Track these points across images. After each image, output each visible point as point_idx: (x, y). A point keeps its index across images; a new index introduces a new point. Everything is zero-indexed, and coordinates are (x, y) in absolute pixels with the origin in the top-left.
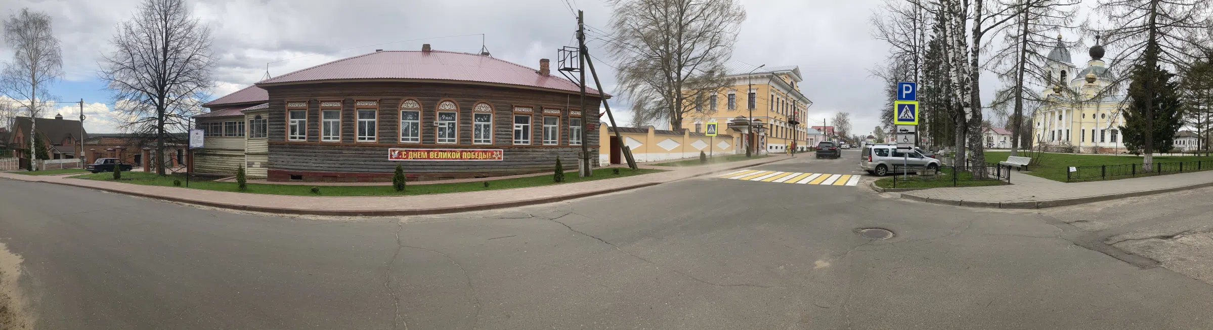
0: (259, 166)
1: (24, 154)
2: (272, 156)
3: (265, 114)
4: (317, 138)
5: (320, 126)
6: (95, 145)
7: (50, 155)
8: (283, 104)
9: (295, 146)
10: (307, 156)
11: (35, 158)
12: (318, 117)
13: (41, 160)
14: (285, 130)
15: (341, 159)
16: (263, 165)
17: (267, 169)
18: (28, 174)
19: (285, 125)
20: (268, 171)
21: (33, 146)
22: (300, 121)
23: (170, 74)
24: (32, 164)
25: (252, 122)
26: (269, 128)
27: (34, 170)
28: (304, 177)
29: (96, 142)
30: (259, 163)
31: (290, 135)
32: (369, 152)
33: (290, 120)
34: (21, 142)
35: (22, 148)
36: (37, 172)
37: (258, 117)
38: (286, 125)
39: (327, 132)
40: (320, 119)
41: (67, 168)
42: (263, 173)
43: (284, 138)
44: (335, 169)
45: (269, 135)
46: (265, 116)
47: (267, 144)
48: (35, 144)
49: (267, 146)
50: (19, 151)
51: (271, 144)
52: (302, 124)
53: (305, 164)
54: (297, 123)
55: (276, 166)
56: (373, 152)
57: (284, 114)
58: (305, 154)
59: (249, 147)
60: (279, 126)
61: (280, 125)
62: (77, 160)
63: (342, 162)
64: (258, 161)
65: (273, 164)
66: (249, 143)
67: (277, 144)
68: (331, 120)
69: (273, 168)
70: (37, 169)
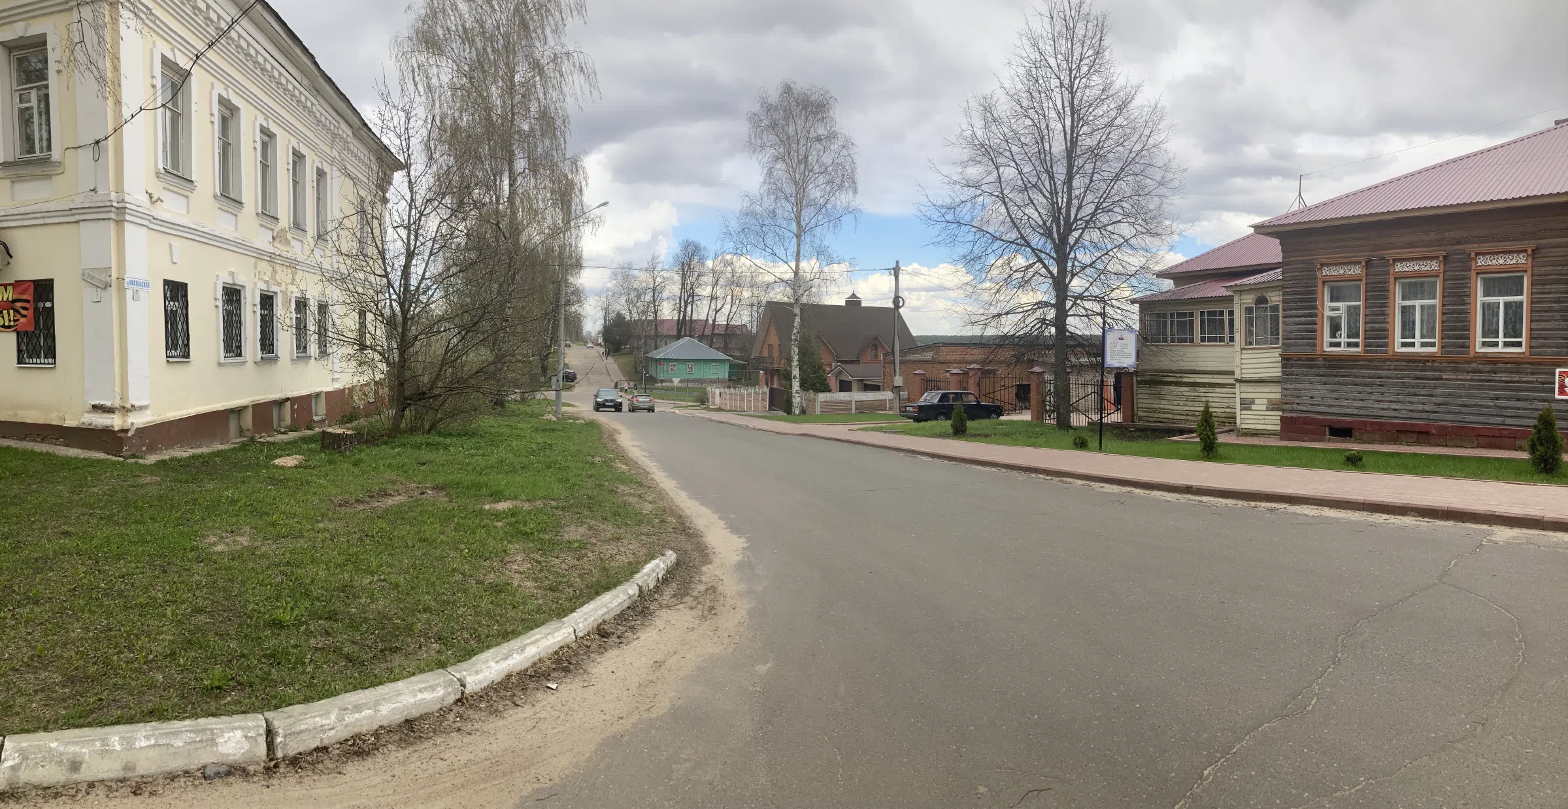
0: (1264, 407)
1: (780, 380)
2: (1288, 386)
3: (1276, 293)
4: (1386, 345)
5: (1391, 316)
6: (926, 362)
7: (833, 383)
8: (1311, 270)
9: (1336, 363)
10: (1365, 385)
11: (798, 388)
12: (1386, 297)
13: (811, 394)
14: (1318, 327)
15: (1439, 391)
16: (1273, 406)
17: (1280, 413)
18: (786, 420)
19: (1315, 315)
20: (1283, 419)
21: (795, 363)
22: (1349, 308)
23: (1079, 208)
24: (794, 400)
25: (1249, 310)
26: (1284, 323)
27: (797, 412)
28: (1356, 433)
29: (928, 356)
30: (1265, 401)
31: (1327, 338)
32: (1504, 377)
33: (1328, 304)
34: (776, 354)
35: (776, 366)
36: (802, 417)
37: (1262, 300)
38: (1319, 315)
39: (1408, 328)
40: (1391, 300)
41: (864, 409)
42: (1271, 422)
43: (1315, 345)
44: (1424, 415)
45: (1283, 339)
46: (1275, 298)
47: (1280, 359)
48: (799, 361)
49: (1280, 365)
50: (771, 373)
51: (1288, 359)
52: (1352, 312)
53: (1358, 404)
54: (1342, 313)
55: (1299, 408)
56: (1516, 377)
57: (1314, 293)
58: (1358, 380)
59: (1243, 366)
60: (1303, 319)
61: (1305, 316)
62: (887, 395)
63: (1440, 400)
64: (1263, 396)
65: (1293, 403)
66: (1244, 356)
67: (1299, 360)
68: (1417, 303)
69: (1292, 411)
70: (803, 412)
